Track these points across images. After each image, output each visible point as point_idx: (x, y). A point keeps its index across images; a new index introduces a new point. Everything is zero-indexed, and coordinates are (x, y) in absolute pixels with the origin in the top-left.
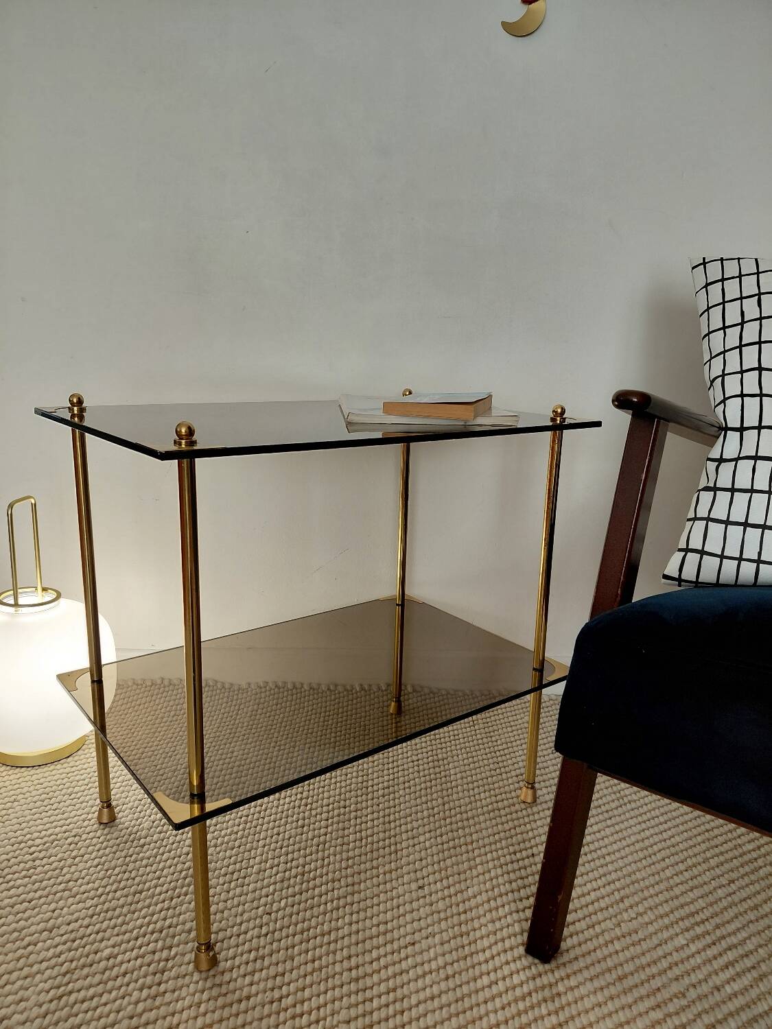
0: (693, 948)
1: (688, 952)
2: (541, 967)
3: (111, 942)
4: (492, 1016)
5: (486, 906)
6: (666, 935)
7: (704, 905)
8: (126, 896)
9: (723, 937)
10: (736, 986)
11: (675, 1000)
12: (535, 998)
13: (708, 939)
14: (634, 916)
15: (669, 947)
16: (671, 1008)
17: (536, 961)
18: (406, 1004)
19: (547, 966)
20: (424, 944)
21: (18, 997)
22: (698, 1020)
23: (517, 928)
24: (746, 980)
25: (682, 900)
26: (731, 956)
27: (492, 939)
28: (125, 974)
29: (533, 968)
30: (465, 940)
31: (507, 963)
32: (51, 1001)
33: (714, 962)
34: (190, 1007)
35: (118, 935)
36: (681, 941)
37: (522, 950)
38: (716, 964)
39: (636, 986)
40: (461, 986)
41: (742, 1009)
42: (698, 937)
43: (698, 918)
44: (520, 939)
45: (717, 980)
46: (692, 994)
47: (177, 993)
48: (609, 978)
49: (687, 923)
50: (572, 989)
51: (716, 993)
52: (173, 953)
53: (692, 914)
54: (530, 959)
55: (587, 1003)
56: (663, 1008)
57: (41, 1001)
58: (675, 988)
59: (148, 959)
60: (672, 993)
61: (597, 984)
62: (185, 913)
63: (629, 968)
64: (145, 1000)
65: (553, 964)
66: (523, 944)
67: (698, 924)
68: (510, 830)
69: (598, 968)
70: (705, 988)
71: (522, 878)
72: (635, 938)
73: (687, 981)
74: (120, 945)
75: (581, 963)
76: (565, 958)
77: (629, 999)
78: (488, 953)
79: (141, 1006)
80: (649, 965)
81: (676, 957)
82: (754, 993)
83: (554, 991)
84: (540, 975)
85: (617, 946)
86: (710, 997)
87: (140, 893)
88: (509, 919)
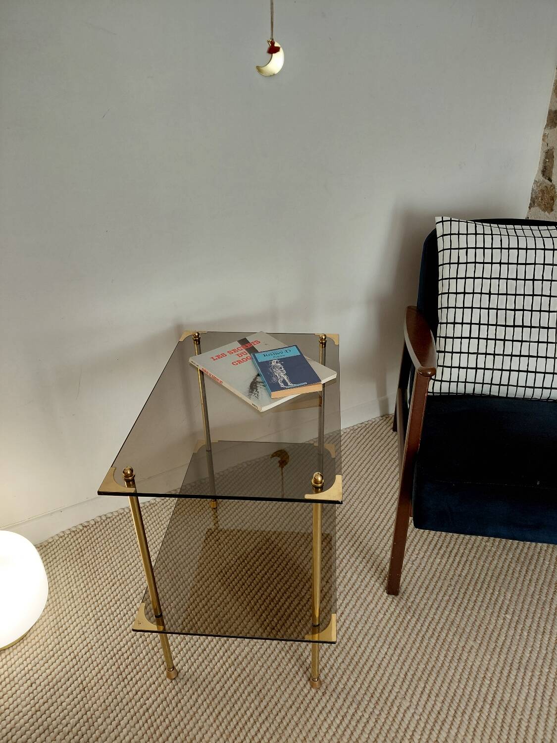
0: (444, 561)
1: (443, 564)
2: (397, 598)
3: (215, 682)
4: (392, 629)
5: (359, 580)
6: (431, 560)
7: (437, 539)
8: (200, 655)
9: (451, 551)
10: (465, 572)
11: (449, 588)
12: (403, 613)
13: (447, 555)
14: (416, 556)
15: (435, 566)
16: (449, 592)
17: (394, 596)
18: (358, 642)
19: (399, 597)
20: (347, 611)
21: (197, 728)
22: (460, 593)
23: (377, 585)
24: (467, 567)
25: (429, 540)
26: (458, 559)
27: (372, 595)
28: (235, 692)
29: (394, 600)
30: (361, 600)
31: (384, 603)
32: (215, 721)
33: (453, 565)
34: (277, 690)
35: (215, 676)
36: (438, 560)
37: (385, 594)
38: (455, 565)
39: (433, 589)
40: (373, 623)
41: (471, 580)
42: (443, 556)
43: (438, 546)
44: (382, 589)
45: (458, 572)
46: (453, 583)
47: (266, 688)
48: (423, 590)
49: (436, 551)
50: (412, 602)
51: (460, 578)
52: (248, 671)
53: (435, 546)
54: (391, 597)
55: (422, 606)
56: (447, 594)
57: (210, 724)
58: (446, 584)
59: (240, 680)
60: (447, 586)
61: (420, 595)
62: (236, 649)
63: (427, 582)
64: (256, 698)
65: (400, 594)
66: (384, 591)
67: (440, 549)
68: (343, 533)
69: (417, 588)
70: (456, 578)
71: (364, 558)
72: (422, 567)
73: (448, 578)
74: (220, 680)
75: (410, 589)
76: (402, 589)
77: (434, 596)
78: (374, 602)
79: (256, 702)
80: (433, 577)
81: (440, 569)
82: (472, 571)
83: (408, 607)
84: (399, 602)
85: (418, 574)
86: (459, 581)
87: (205, 650)
88: (372, 582)
